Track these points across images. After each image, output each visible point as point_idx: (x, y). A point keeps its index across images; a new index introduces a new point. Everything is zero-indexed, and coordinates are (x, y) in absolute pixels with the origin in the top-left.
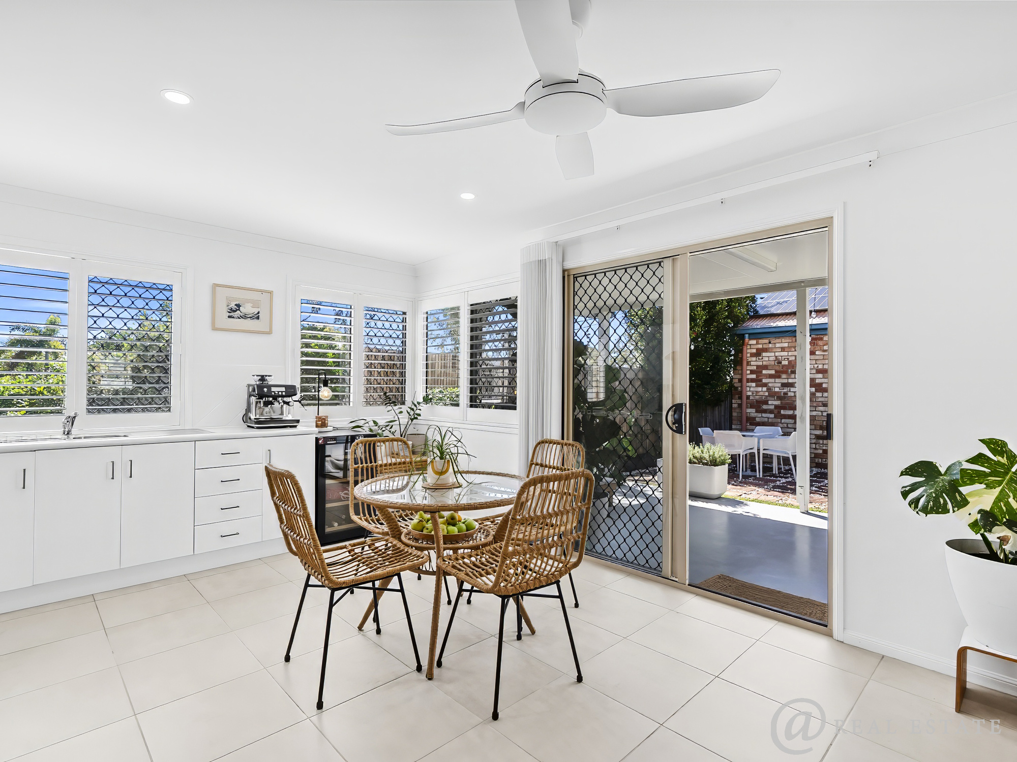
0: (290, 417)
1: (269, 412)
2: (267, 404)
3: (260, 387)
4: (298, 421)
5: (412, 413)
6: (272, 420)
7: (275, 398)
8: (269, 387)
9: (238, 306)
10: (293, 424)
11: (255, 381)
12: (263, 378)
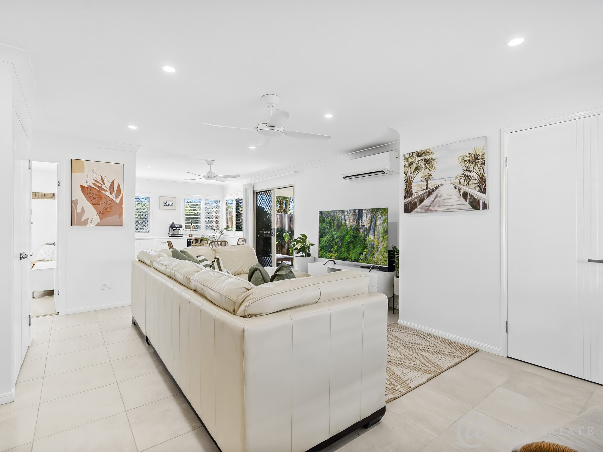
0: (181, 234)
1: (175, 232)
2: (174, 230)
3: (172, 225)
4: (183, 235)
5: (221, 233)
6: (176, 235)
7: (176, 228)
8: (174, 225)
9: (166, 202)
10: (182, 235)
11: (171, 224)
12: (173, 223)
